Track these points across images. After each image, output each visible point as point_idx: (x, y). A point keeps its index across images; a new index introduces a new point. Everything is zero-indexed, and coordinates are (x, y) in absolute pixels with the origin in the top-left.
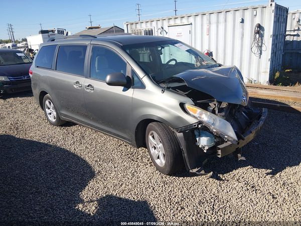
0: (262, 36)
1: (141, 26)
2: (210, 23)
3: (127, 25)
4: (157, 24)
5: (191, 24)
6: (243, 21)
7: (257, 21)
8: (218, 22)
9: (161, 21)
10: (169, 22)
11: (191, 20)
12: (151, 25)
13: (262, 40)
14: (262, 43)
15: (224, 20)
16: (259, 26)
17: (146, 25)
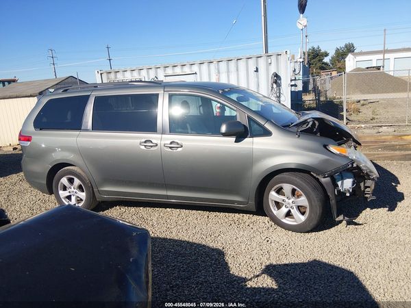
0: (279, 85)
1: (124, 75)
2: (219, 72)
3: (101, 74)
4: (148, 72)
5: (196, 73)
6: (257, 71)
7: (273, 70)
8: (228, 71)
9: (153, 70)
10: (165, 71)
11: (195, 68)
12: (139, 74)
13: (280, 89)
14: (280, 93)
15: (235, 68)
16: (276, 76)
17: (132, 74)
